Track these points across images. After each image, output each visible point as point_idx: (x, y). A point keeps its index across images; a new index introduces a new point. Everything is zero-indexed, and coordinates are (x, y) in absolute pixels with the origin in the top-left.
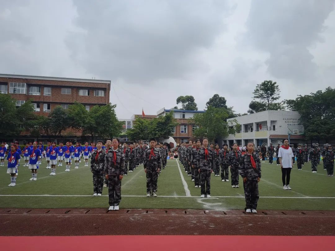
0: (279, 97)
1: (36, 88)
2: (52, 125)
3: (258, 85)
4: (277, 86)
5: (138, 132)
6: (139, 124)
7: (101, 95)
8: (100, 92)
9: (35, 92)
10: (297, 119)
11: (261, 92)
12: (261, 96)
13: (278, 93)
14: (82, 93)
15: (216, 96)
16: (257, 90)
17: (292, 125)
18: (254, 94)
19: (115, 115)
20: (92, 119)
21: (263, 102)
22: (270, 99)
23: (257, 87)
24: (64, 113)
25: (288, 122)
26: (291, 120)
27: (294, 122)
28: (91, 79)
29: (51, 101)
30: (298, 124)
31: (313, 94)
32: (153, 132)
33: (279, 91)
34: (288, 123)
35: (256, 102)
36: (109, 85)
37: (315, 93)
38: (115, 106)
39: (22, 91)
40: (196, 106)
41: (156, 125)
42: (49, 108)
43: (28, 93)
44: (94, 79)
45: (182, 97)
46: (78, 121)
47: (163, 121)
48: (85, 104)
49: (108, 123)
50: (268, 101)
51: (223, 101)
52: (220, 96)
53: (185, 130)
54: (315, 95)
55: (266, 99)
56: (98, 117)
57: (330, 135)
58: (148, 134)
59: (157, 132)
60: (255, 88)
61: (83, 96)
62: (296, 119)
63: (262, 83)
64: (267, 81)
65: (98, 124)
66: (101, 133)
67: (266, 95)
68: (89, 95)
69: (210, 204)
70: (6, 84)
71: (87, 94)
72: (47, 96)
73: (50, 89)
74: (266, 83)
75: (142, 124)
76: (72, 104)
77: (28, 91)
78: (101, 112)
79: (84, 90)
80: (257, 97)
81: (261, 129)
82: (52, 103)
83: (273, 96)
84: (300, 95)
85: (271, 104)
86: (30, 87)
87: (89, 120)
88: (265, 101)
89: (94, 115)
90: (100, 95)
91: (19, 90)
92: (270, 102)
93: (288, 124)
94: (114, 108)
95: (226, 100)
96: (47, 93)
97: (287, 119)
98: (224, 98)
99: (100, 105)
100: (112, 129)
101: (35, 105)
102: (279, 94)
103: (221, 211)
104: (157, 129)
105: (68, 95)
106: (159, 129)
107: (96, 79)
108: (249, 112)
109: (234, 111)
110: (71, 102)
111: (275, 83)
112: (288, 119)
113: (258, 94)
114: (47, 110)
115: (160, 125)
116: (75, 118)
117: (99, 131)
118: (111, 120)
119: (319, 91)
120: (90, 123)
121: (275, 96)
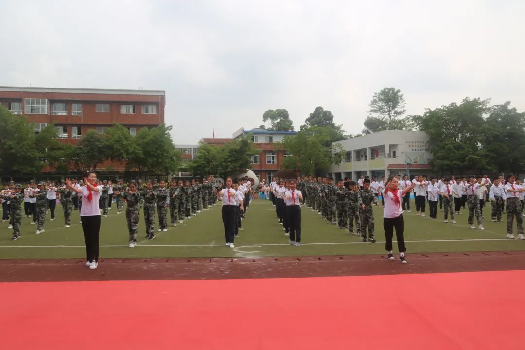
0: (404, 111)
1: (61, 105)
2: (84, 156)
3: (376, 94)
4: (402, 95)
5: (203, 164)
6: (204, 153)
7: (152, 112)
8: (150, 108)
9: (61, 112)
10: (425, 142)
11: (380, 104)
12: (380, 110)
13: (404, 105)
14: (124, 110)
15: (319, 109)
16: (375, 101)
17: (418, 150)
18: (370, 107)
19: (172, 140)
20: (138, 148)
21: (383, 118)
22: (393, 114)
23: (374, 97)
24: (99, 140)
25: (413, 146)
26: (417, 144)
27: (420, 147)
28: (137, 89)
29: (82, 123)
30: (426, 150)
31: (445, 107)
32: (223, 164)
33: (404, 103)
34: (412, 148)
35: (373, 117)
36: (163, 98)
37: (448, 106)
38: (170, 128)
39: (43, 109)
40: (291, 124)
41: (228, 154)
42: (79, 133)
43: (50, 113)
44: (141, 89)
45: (271, 111)
46: (119, 150)
47: (238, 148)
48: (129, 127)
49: (161, 153)
50: (390, 117)
51: (328, 117)
52: (324, 110)
53: (273, 159)
54: (448, 108)
55: (386, 114)
56: (147, 144)
57: (465, 164)
58: (217, 166)
59: (229, 163)
60: (372, 99)
61: (126, 114)
62: (423, 142)
63: (382, 91)
64: (387, 89)
65: (147, 153)
66: (152, 166)
67: (387, 108)
68: (134, 112)
69: (245, 252)
70: (20, 100)
71: (131, 112)
72: (76, 116)
73: (80, 105)
74: (386, 91)
75: (208, 152)
76: (111, 126)
77: (50, 109)
78: (151, 137)
79: (128, 106)
80: (375, 111)
81: (377, 156)
82: (84, 125)
83: (396, 109)
84: (429, 109)
85: (394, 121)
86: (53, 104)
87: (135, 148)
88: (385, 117)
89: (141, 141)
90: (150, 113)
91: (38, 109)
92: (392, 117)
93: (413, 150)
94: (169, 130)
95: (333, 116)
96: (77, 112)
97: (411, 142)
98: (330, 113)
99: (150, 127)
100: (167, 161)
101: (61, 129)
102: (404, 107)
103: (250, 259)
104: (230, 160)
105: (106, 114)
106: (233, 159)
107: (144, 89)
108: (363, 132)
109: (344, 131)
110: (109, 124)
111: (399, 91)
112: (413, 142)
113: (375, 106)
114: (77, 135)
115: (234, 153)
116: (115, 147)
117: (148, 164)
118: (166, 148)
119: (453, 103)
120: (136, 153)
121: (398, 109)
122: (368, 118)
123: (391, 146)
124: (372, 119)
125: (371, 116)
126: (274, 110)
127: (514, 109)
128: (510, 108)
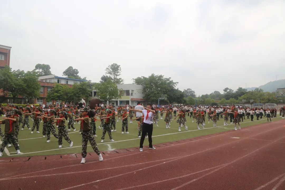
0: (120, 75)
3: (109, 65)
4: (120, 68)
7: (2, 59)
8: (0, 55)
12: (110, 73)
13: (120, 72)
15: (70, 68)
18: (106, 71)
21: (111, 76)
23: (108, 67)
25: (138, 91)
26: (140, 90)
30: (142, 93)
36: (9, 51)
45: (40, 64)
51: (76, 72)
52: (74, 69)
63: (112, 65)
64: (114, 64)
67: (113, 72)
85: (116, 79)
92: (115, 77)
95: (79, 72)
98: (77, 70)
111: (120, 66)
116: (8, 80)
120: (22, 86)
121: (118, 74)
122: (103, 76)
123: (132, 91)
124: (104, 76)
125: (105, 75)
126: (42, 64)
127: (172, 81)
128: (170, 80)
